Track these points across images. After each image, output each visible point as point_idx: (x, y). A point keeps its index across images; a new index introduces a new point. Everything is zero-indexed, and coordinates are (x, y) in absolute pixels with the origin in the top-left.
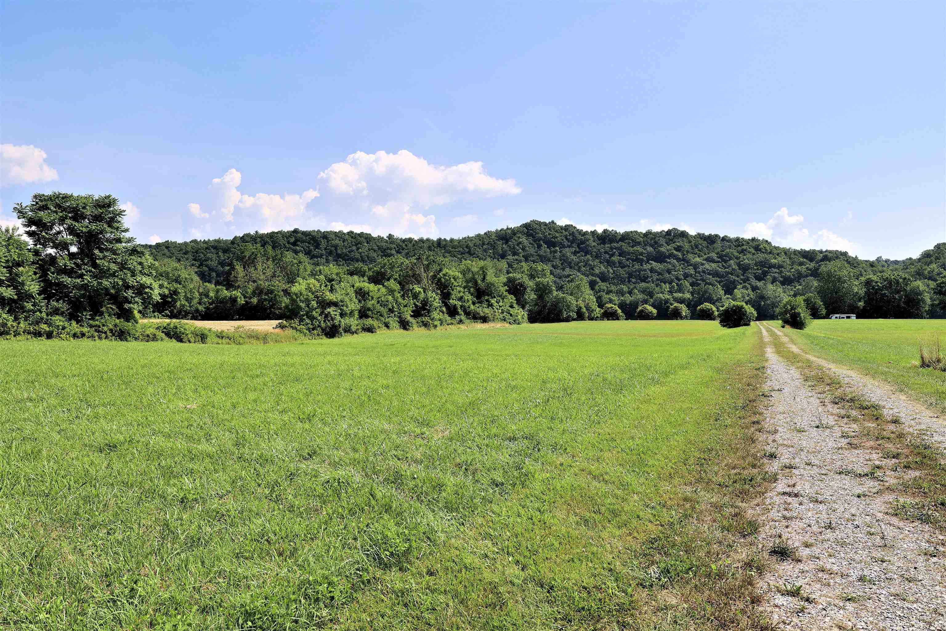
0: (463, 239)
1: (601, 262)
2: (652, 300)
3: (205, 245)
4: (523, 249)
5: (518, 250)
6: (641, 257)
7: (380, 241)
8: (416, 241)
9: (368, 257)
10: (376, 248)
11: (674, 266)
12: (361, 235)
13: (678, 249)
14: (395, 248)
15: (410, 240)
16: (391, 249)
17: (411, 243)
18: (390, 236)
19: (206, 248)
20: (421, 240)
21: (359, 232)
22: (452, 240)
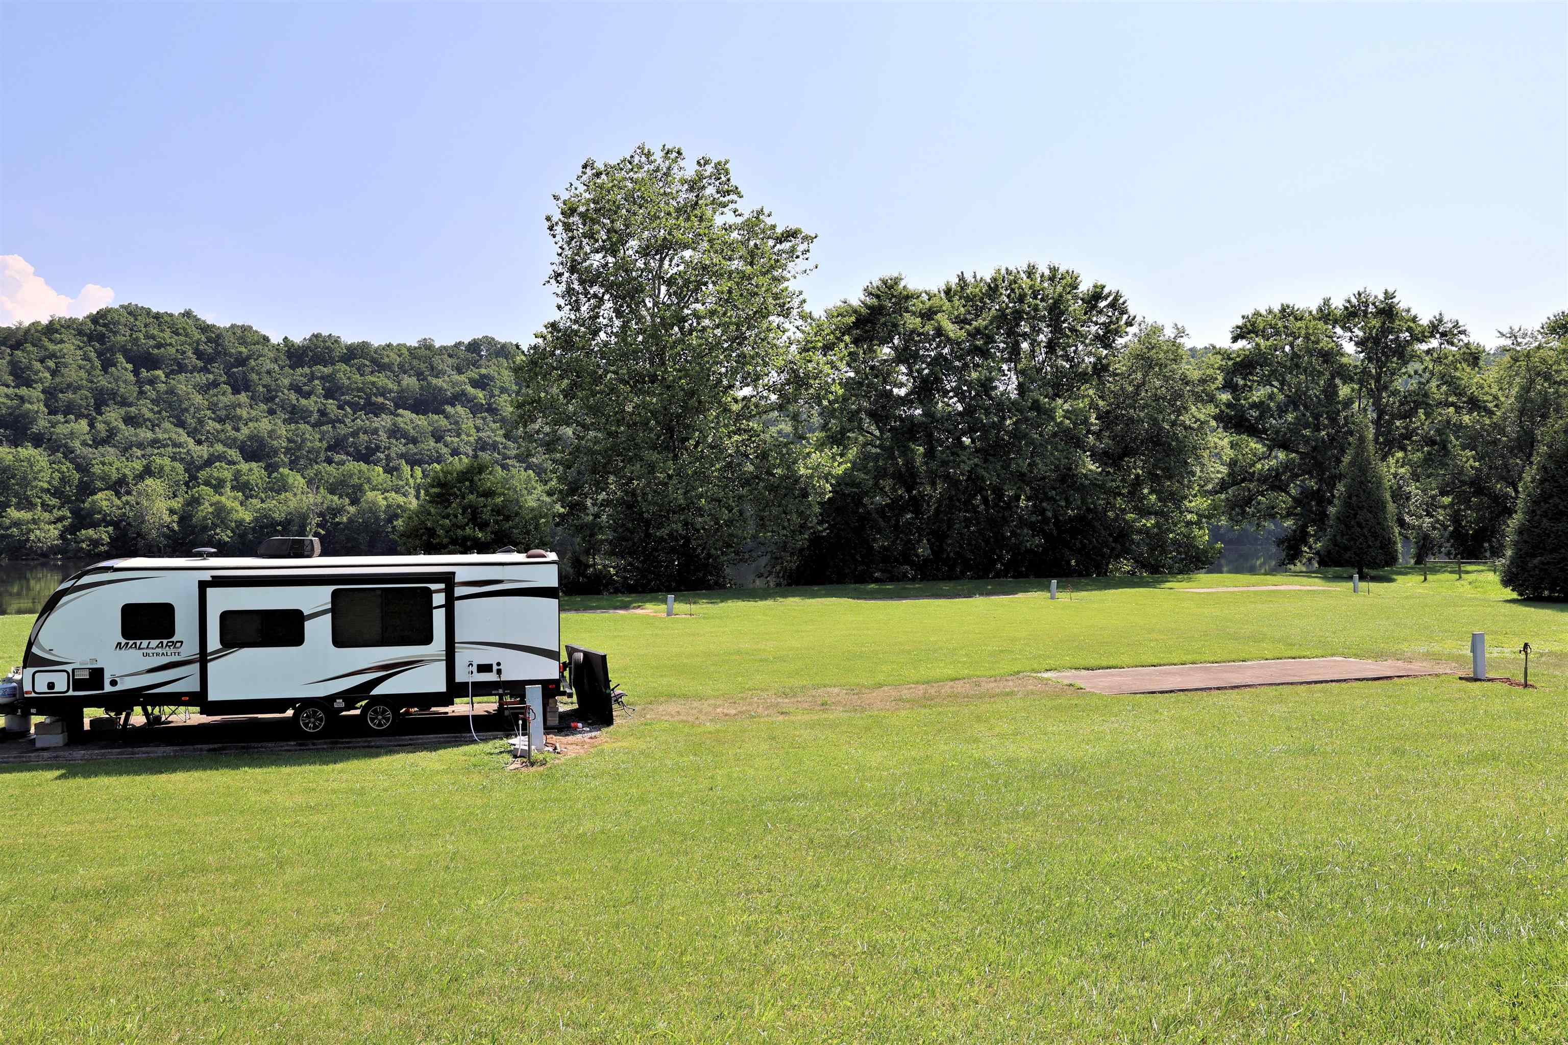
1: (271, 412)
2: (352, 509)
4: (54, 373)
6: (380, 400)
11: (456, 423)
13: (481, 383)
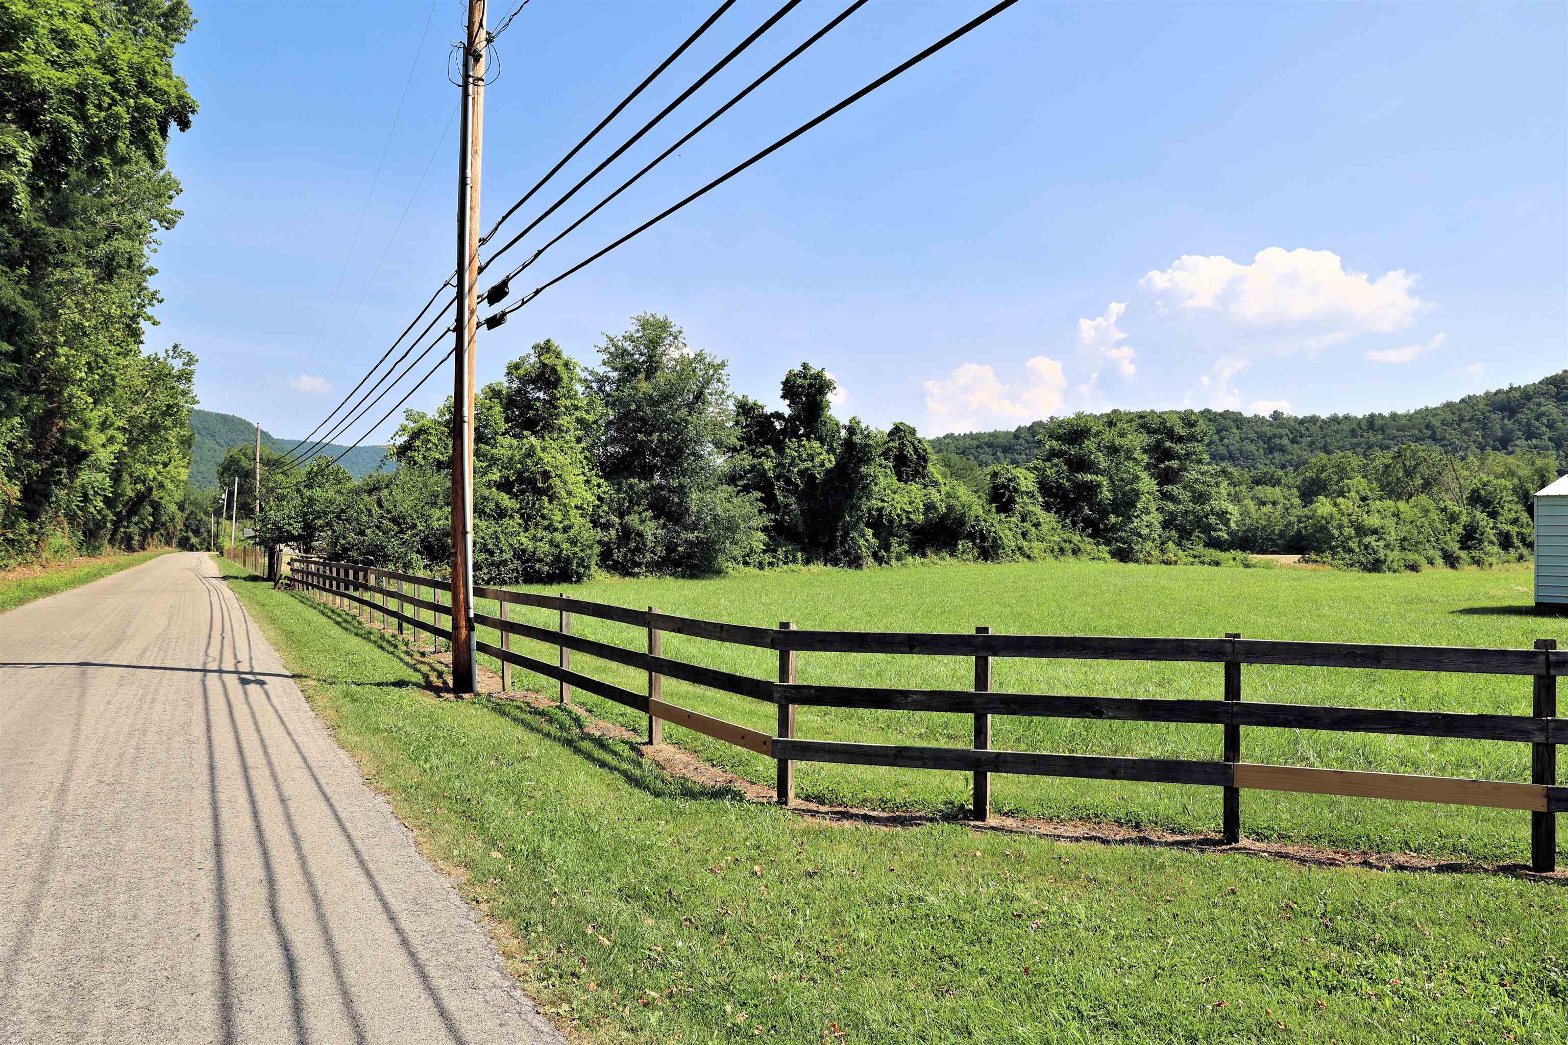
0: (1417, 412)
3: (976, 443)
5: (1538, 428)
7: (1259, 423)
8: (1324, 421)
9: (1241, 452)
10: (1254, 436)
12: (1226, 415)
14: (1287, 435)
15: (1313, 420)
16: (1281, 437)
17: (1315, 424)
18: (1276, 415)
19: (978, 447)
20: (1335, 420)
21: (1220, 411)
22: (1394, 416)
